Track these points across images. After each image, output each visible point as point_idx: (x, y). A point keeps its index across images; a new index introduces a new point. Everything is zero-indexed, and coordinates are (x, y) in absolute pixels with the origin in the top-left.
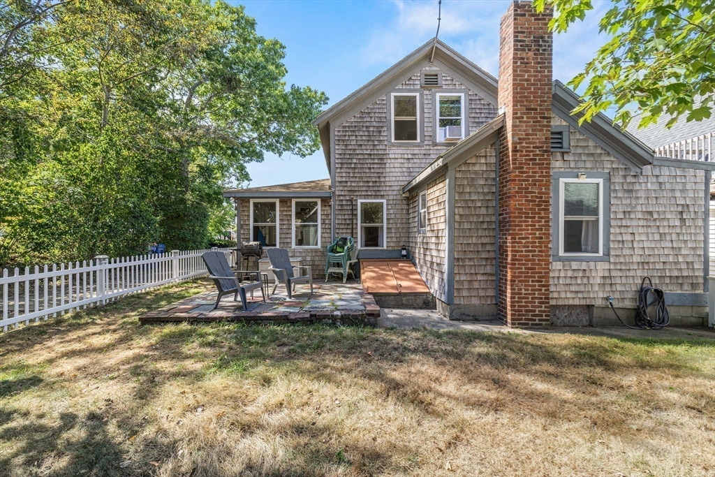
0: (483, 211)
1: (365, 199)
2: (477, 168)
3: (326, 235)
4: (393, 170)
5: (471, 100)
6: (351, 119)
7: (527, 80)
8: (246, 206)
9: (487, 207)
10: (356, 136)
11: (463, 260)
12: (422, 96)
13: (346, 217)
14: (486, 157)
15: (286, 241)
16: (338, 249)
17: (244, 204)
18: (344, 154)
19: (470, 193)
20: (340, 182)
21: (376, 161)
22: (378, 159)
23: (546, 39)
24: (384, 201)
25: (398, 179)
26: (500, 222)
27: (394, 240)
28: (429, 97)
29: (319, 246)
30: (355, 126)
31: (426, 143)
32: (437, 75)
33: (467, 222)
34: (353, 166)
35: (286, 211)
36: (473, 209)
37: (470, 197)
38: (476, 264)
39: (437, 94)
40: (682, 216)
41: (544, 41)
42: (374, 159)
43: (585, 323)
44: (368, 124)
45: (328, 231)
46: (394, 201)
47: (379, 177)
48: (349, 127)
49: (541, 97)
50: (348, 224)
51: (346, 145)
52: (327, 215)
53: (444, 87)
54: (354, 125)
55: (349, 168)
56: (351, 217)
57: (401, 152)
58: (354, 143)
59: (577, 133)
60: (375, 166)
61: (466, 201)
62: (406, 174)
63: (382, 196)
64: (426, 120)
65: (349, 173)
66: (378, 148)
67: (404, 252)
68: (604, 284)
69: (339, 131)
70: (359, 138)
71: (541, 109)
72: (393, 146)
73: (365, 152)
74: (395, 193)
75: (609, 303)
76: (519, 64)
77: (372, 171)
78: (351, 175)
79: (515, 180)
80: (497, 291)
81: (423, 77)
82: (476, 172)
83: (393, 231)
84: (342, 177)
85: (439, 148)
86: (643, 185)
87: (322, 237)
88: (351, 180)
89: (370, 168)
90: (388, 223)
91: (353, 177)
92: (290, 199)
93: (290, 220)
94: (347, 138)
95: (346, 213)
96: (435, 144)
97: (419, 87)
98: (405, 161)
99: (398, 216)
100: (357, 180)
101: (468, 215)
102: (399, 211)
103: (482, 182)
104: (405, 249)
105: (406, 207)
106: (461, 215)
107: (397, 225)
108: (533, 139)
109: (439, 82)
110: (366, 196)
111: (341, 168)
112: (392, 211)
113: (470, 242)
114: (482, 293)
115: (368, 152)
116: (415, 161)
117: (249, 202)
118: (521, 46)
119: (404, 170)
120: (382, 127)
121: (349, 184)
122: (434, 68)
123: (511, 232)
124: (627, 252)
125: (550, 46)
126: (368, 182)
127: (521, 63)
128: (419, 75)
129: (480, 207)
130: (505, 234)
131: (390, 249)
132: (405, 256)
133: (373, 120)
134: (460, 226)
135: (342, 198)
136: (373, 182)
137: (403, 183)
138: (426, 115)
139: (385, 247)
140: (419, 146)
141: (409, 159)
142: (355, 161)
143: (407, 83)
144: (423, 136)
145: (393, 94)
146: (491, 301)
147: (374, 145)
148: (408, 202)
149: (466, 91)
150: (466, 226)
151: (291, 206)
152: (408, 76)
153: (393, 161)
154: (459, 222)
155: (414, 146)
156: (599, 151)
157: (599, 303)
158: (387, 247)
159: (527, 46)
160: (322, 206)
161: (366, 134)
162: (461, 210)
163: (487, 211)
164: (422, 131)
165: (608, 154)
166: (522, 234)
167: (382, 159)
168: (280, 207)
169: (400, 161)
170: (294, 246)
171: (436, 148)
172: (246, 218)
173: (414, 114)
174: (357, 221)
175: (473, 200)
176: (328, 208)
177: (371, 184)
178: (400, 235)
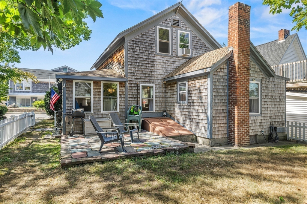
0: (223, 94)
1: (144, 83)
2: (221, 74)
3: (122, 104)
4: (158, 68)
5: (193, 36)
6: (136, 37)
7: (243, 38)
8: (70, 85)
9: (224, 92)
10: (139, 47)
11: (216, 117)
12: (172, 30)
13: (134, 94)
14: (223, 69)
15: (97, 108)
16: (135, 113)
17: (69, 83)
18: (133, 57)
19: (218, 85)
20: (130, 73)
21: (150, 63)
22: (151, 61)
23: (248, 21)
24: (154, 85)
25: (160, 73)
26: (229, 99)
27: (159, 107)
28: (175, 32)
29: (118, 111)
30: (139, 42)
31: (174, 55)
32: (178, 21)
33: (217, 99)
34: (137, 64)
35: (98, 89)
36: (219, 93)
37: (218, 87)
38: (220, 119)
39: (179, 31)
40: (280, 98)
41: (248, 22)
42: (148, 61)
43: (255, 142)
44: (146, 41)
45: (123, 102)
46: (159, 86)
47: (151, 72)
48: (135, 41)
49: (247, 46)
50: (135, 98)
51: (134, 52)
52: (123, 92)
53: (182, 28)
54: (138, 40)
55: (135, 65)
56: (136, 94)
57: (162, 59)
58: (138, 51)
59: (252, 62)
60: (149, 65)
61: (217, 89)
62: (164, 71)
63: (153, 82)
64: (174, 43)
65: (136, 68)
66: (151, 55)
67: (165, 114)
68: (260, 125)
69: (130, 43)
70: (141, 49)
71: (247, 51)
72: (158, 55)
73: (144, 57)
74: (159, 81)
75: (262, 133)
76: (240, 30)
77: (148, 68)
78: (137, 69)
79: (238, 81)
80: (227, 131)
81: (172, 21)
82: (220, 76)
83: (158, 102)
84: (132, 70)
85: (179, 59)
86: (270, 85)
87: (119, 105)
88: (137, 72)
89: (146, 66)
90: (156, 98)
91: (137, 71)
92: (100, 81)
93: (100, 95)
94: (134, 48)
95: (134, 91)
96: (178, 57)
97: (170, 25)
98: (164, 64)
99: (161, 94)
100: (140, 72)
101: (217, 96)
102: (161, 91)
103: (222, 80)
104: (165, 112)
105: (164, 89)
106: (215, 96)
107: (160, 99)
108: (244, 63)
109: (179, 25)
110: (145, 82)
111: (131, 65)
112: (157, 91)
113: (218, 109)
114: (223, 133)
115: (146, 57)
116: (169, 64)
117: (72, 82)
118: (241, 22)
119: (164, 69)
120: (153, 44)
121: (135, 74)
122: (177, 17)
123: (237, 104)
124: (266, 112)
125: (249, 25)
126: (146, 74)
127: (241, 30)
128: (170, 19)
129: (222, 92)
130: (234, 105)
131: (157, 112)
132: (165, 116)
133: (148, 39)
134: (214, 101)
135: (131, 82)
136: (148, 74)
137: (163, 76)
138: (174, 41)
139: (154, 111)
140: (170, 57)
141: (166, 63)
142: (138, 61)
143: (165, 22)
144: (172, 52)
145: (158, 27)
146: (226, 136)
147: (149, 54)
148: (165, 86)
149: (191, 32)
150: (217, 101)
151: (100, 86)
152: (165, 18)
153: (158, 63)
154: (214, 99)
155: (168, 57)
156: (259, 70)
157: (259, 133)
158: (155, 111)
159: (242, 23)
160: (120, 87)
161: (145, 47)
162: (215, 93)
163: (224, 94)
164: (172, 49)
165: (261, 72)
166: (241, 105)
167: (153, 61)
168: (94, 86)
169: (161, 64)
170: (102, 111)
171: (178, 58)
172: (70, 93)
173: (168, 40)
174: (139, 96)
175: (219, 89)
176: (123, 88)
177: (147, 75)
178: (162, 104)
